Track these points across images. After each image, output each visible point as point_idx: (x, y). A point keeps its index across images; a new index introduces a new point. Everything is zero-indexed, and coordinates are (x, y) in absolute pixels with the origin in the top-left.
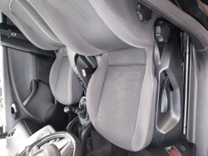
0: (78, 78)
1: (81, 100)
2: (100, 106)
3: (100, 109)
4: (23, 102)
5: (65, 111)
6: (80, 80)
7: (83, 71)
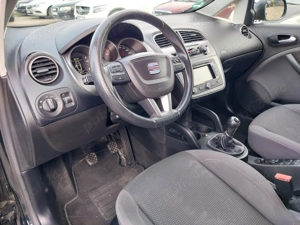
0: (288, 160)
1: (243, 147)
2: (211, 175)
3: (207, 171)
4: (294, 54)
5: (233, 118)
6: (281, 161)
7: (288, 178)
